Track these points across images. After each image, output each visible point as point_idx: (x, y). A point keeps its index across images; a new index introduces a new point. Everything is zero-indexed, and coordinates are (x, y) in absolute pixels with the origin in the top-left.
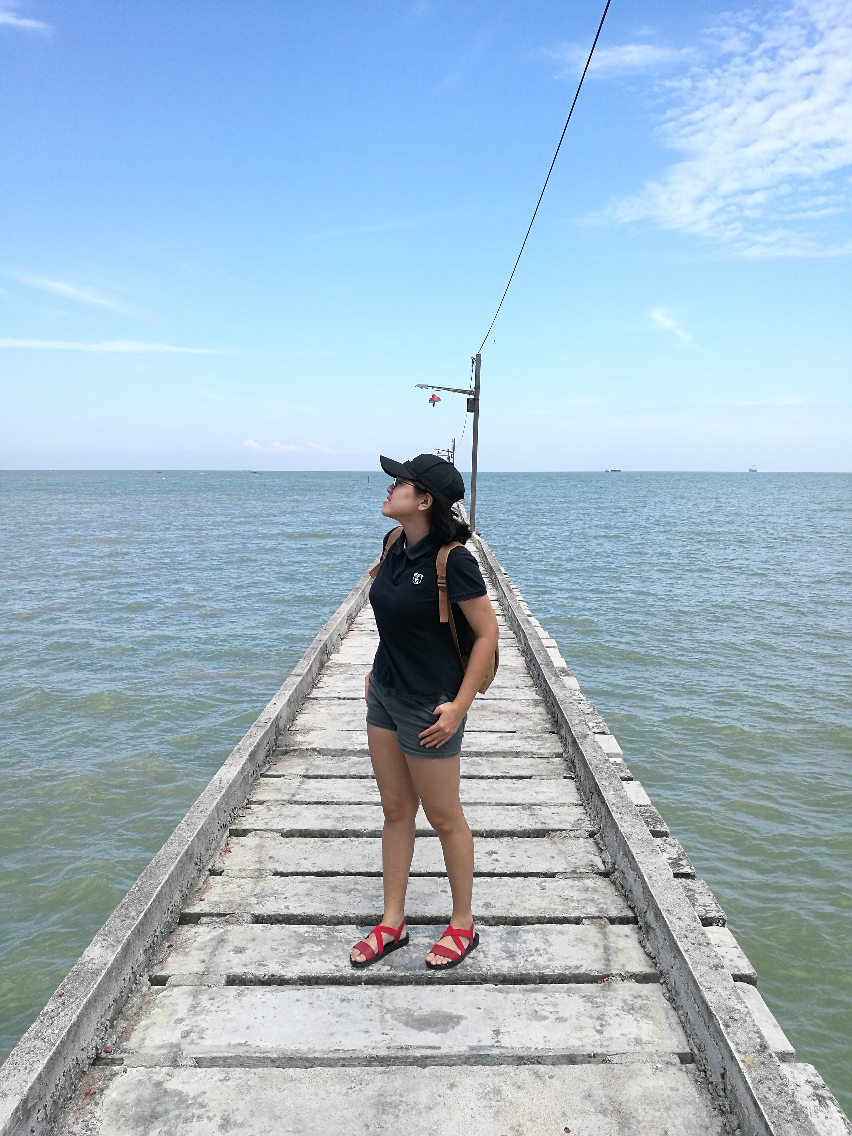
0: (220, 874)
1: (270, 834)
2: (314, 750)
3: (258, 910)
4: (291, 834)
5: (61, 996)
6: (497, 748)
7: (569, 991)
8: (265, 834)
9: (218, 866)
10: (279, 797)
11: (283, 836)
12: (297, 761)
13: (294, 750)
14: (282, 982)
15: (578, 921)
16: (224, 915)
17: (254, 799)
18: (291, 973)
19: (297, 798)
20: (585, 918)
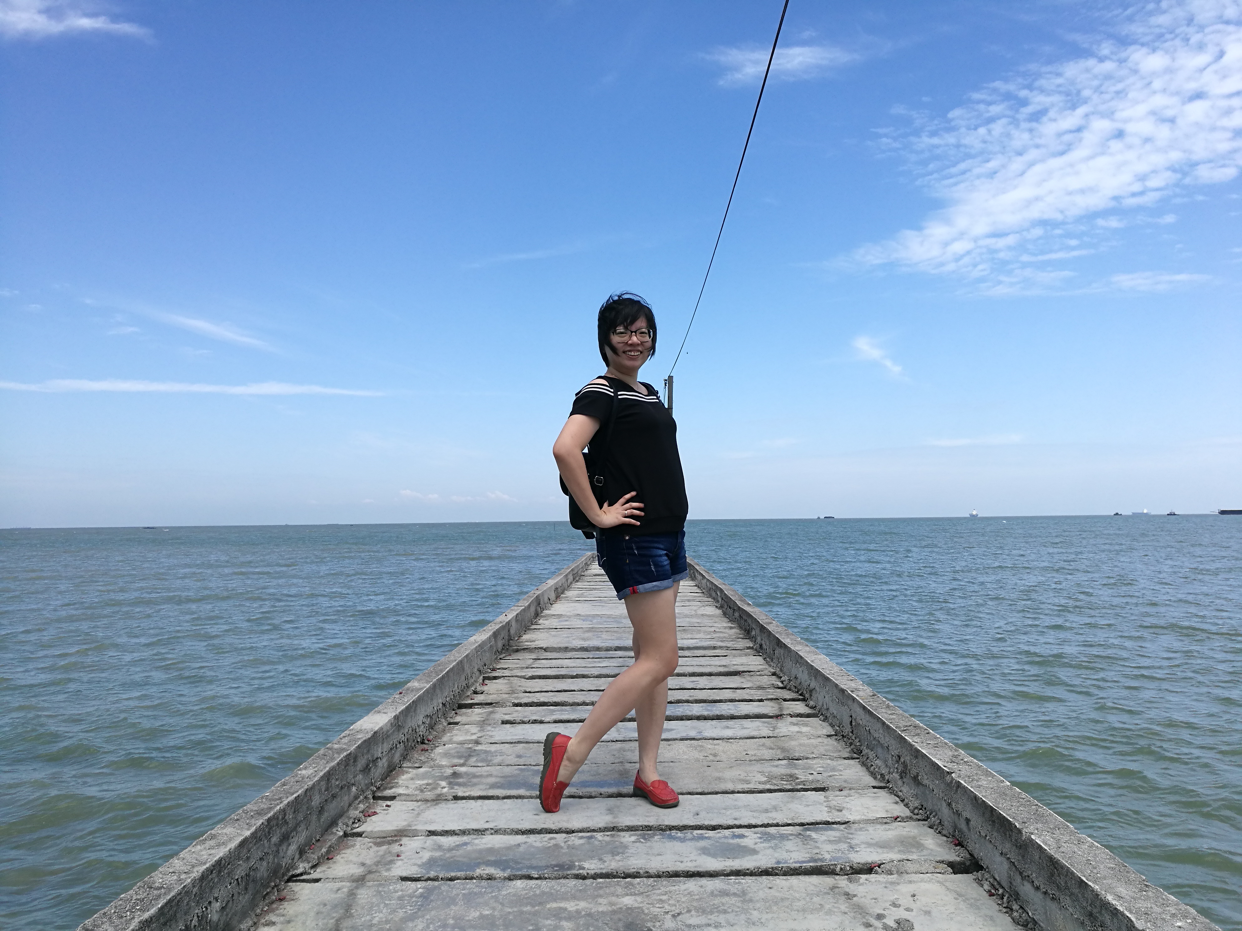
0: (482, 693)
1: (516, 678)
2: (541, 648)
3: (516, 701)
4: (532, 678)
5: (401, 693)
6: (697, 645)
7: (751, 721)
8: (512, 678)
9: (479, 689)
10: (518, 666)
11: (527, 679)
12: (527, 654)
13: (524, 649)
14: (541, 722)
15: (761, 700)
16: (491, 704)
17: (498, 667)
18: (547, 720)
19: (533, 666)
20: (766, 700)
